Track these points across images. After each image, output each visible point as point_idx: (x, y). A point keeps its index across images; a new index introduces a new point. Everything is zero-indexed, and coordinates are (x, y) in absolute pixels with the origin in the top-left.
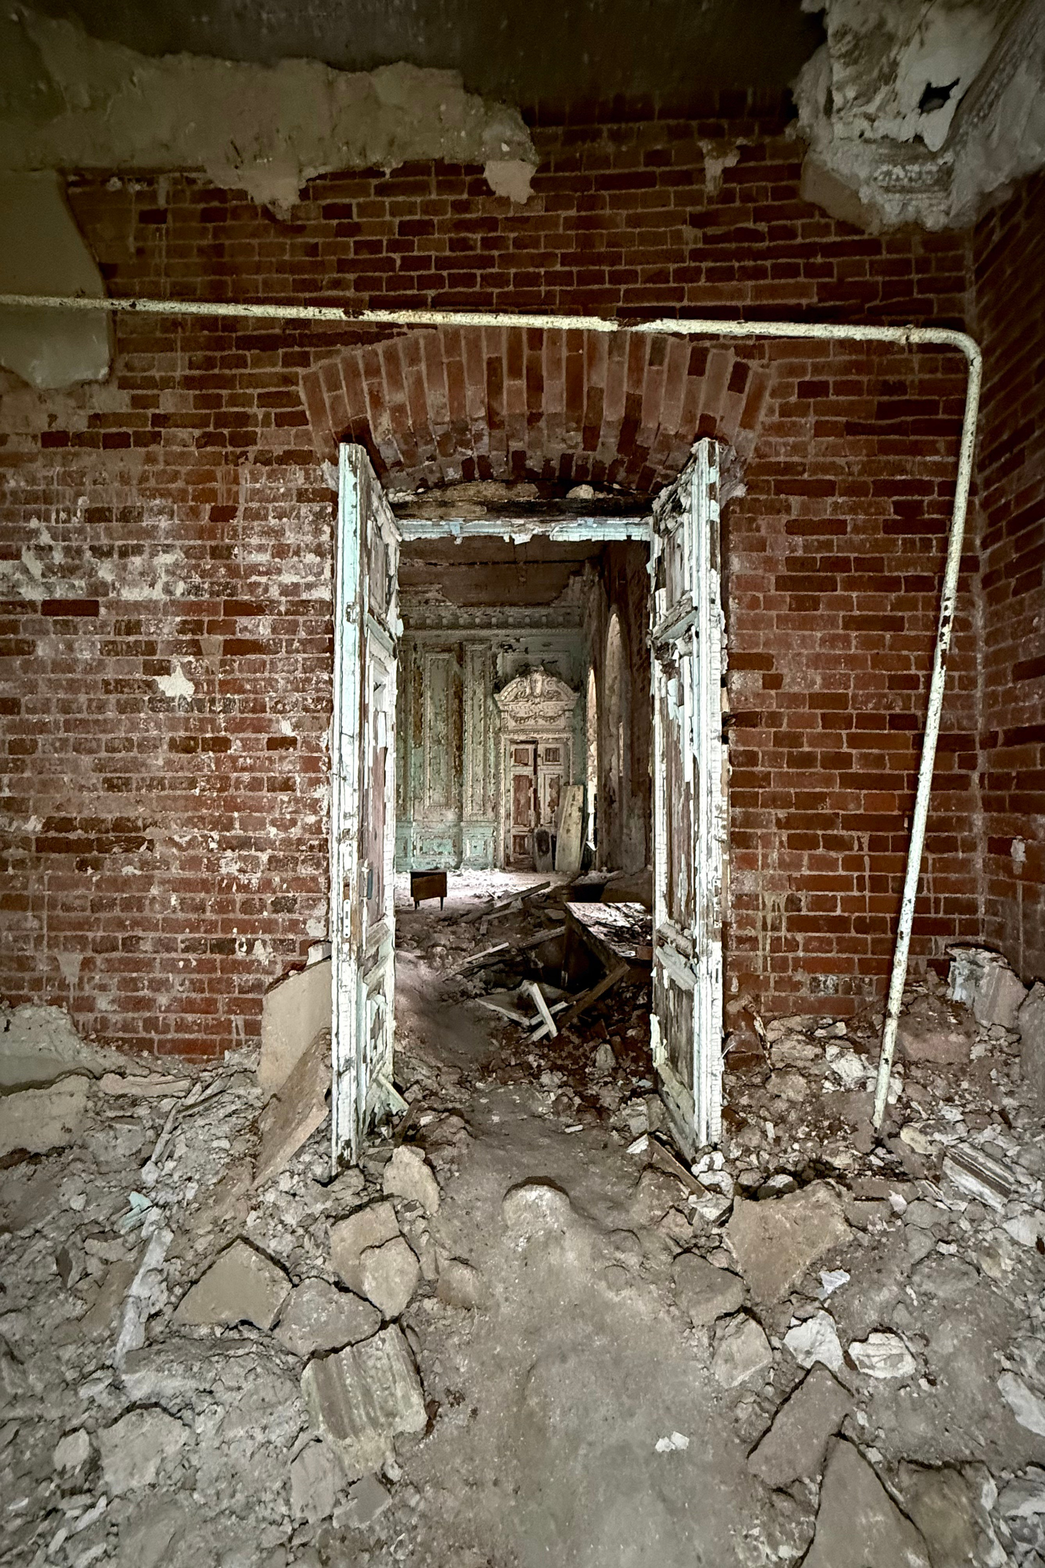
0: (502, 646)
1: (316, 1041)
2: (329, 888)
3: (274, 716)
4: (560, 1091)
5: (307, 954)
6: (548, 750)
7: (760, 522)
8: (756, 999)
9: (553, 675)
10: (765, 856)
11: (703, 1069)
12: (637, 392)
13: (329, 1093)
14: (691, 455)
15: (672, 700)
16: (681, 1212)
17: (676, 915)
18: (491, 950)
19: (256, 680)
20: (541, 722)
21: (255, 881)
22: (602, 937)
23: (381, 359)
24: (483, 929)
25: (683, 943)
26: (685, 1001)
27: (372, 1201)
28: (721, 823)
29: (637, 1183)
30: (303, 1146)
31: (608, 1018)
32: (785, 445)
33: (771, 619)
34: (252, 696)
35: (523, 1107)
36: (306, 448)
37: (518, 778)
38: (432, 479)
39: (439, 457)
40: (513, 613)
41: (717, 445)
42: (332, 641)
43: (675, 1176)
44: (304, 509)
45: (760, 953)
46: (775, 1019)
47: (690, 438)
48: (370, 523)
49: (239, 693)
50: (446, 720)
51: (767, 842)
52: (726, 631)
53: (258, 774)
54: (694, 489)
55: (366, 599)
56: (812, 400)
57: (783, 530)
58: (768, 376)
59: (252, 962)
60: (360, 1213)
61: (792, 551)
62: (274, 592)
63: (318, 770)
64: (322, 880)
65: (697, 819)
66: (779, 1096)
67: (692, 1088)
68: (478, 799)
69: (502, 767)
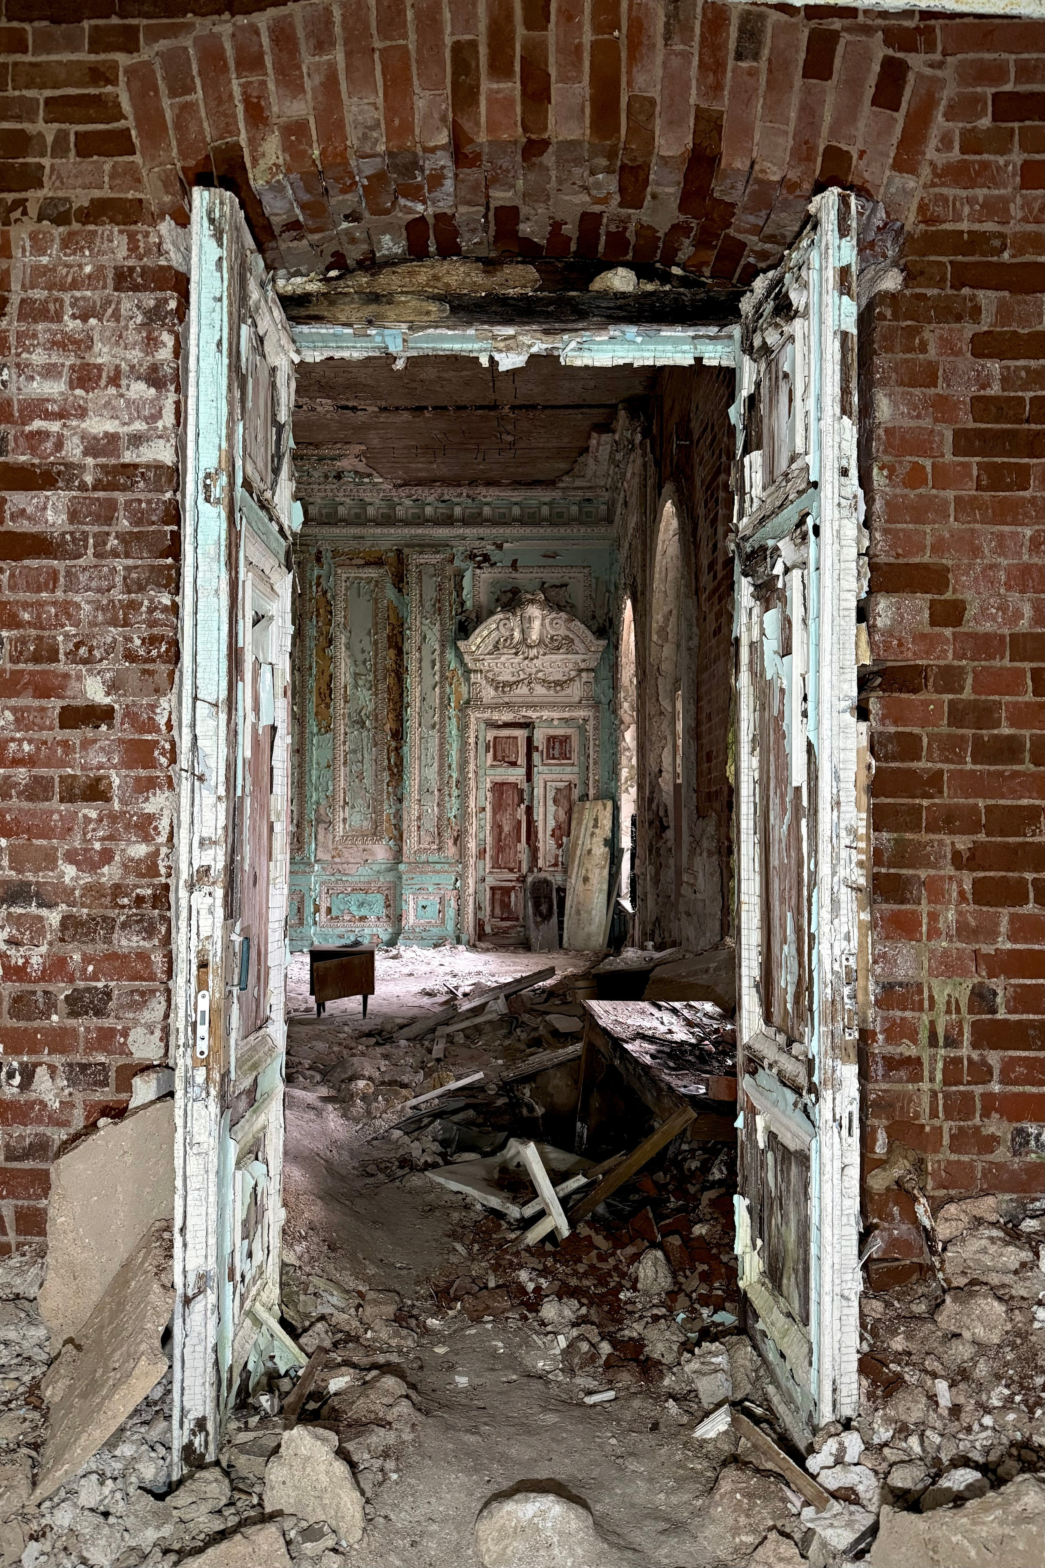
0: (472, 557)
1: (145, 1245)
2: (170, 973)
3: (73, 669)
4: (575, 1332)
5: (129, 1089)
6: (551, 740)
7: (926, 335)
8: (919, 1166)
9: (560, 608)
10: (933, 917)
11: (827, 1287)
12: (716, 107)
13: (167, 1337)
14: (808, 217)
15: (771, 645)
16: (788, 1536)
17: (777, 1019)
18: (454, 1085)
19: (40, 604)
20: (540, 690)
21: (36, 961)
22: (648, 1060)
23: (265, 41)
24: (438, 1050)
25: (791, 1067)
26: (794, 1169)
27: (243, 1523)
28: (856, 857)
29: (712, 1487)
30: (122, 1430)
31: (658, 1204)
32: (970, 201)
33: (946, 502)
34: (33, 632)
35: (512, 1361)
36: (130, 195)
37: (499, 788)
38: (354, 254)
39: (366, 214)
40: (489, 495)
41: (853, 200)
42: (177, 538)
43: (779, 1476)
44: (128, 303)
45: (925, 1086)
46: (951, 1200)
47: (807, 186)
48: (244, 329)
49: (10, 627)
50: (373, 686)
51: (936, 893)
52: (867, 524)
53: (43, 771)
54: (813, 277)
55: (239, 463)
56: (1016, 125)
57: (966, 348)
58: (941, 83)
59: (31, 1105)
60: (224, 1545)
61: (983, 387)
62: (74, 450)
63: (152, 764)
64: (157, 958)
65: (814, 850)
66: (957, 1336)
67: (806, 1322)
68: (430, 824)
69: (472, 767)
